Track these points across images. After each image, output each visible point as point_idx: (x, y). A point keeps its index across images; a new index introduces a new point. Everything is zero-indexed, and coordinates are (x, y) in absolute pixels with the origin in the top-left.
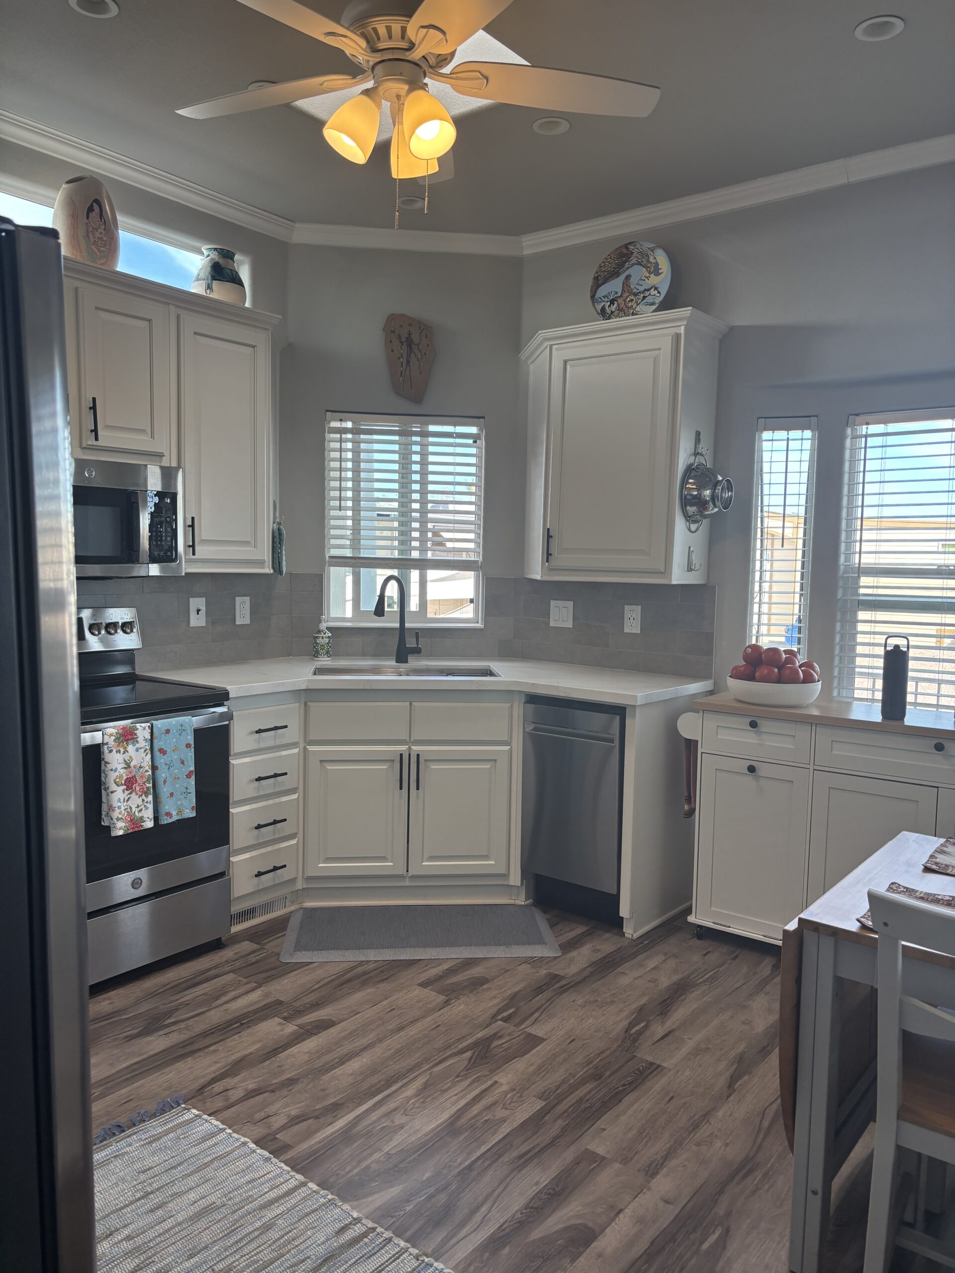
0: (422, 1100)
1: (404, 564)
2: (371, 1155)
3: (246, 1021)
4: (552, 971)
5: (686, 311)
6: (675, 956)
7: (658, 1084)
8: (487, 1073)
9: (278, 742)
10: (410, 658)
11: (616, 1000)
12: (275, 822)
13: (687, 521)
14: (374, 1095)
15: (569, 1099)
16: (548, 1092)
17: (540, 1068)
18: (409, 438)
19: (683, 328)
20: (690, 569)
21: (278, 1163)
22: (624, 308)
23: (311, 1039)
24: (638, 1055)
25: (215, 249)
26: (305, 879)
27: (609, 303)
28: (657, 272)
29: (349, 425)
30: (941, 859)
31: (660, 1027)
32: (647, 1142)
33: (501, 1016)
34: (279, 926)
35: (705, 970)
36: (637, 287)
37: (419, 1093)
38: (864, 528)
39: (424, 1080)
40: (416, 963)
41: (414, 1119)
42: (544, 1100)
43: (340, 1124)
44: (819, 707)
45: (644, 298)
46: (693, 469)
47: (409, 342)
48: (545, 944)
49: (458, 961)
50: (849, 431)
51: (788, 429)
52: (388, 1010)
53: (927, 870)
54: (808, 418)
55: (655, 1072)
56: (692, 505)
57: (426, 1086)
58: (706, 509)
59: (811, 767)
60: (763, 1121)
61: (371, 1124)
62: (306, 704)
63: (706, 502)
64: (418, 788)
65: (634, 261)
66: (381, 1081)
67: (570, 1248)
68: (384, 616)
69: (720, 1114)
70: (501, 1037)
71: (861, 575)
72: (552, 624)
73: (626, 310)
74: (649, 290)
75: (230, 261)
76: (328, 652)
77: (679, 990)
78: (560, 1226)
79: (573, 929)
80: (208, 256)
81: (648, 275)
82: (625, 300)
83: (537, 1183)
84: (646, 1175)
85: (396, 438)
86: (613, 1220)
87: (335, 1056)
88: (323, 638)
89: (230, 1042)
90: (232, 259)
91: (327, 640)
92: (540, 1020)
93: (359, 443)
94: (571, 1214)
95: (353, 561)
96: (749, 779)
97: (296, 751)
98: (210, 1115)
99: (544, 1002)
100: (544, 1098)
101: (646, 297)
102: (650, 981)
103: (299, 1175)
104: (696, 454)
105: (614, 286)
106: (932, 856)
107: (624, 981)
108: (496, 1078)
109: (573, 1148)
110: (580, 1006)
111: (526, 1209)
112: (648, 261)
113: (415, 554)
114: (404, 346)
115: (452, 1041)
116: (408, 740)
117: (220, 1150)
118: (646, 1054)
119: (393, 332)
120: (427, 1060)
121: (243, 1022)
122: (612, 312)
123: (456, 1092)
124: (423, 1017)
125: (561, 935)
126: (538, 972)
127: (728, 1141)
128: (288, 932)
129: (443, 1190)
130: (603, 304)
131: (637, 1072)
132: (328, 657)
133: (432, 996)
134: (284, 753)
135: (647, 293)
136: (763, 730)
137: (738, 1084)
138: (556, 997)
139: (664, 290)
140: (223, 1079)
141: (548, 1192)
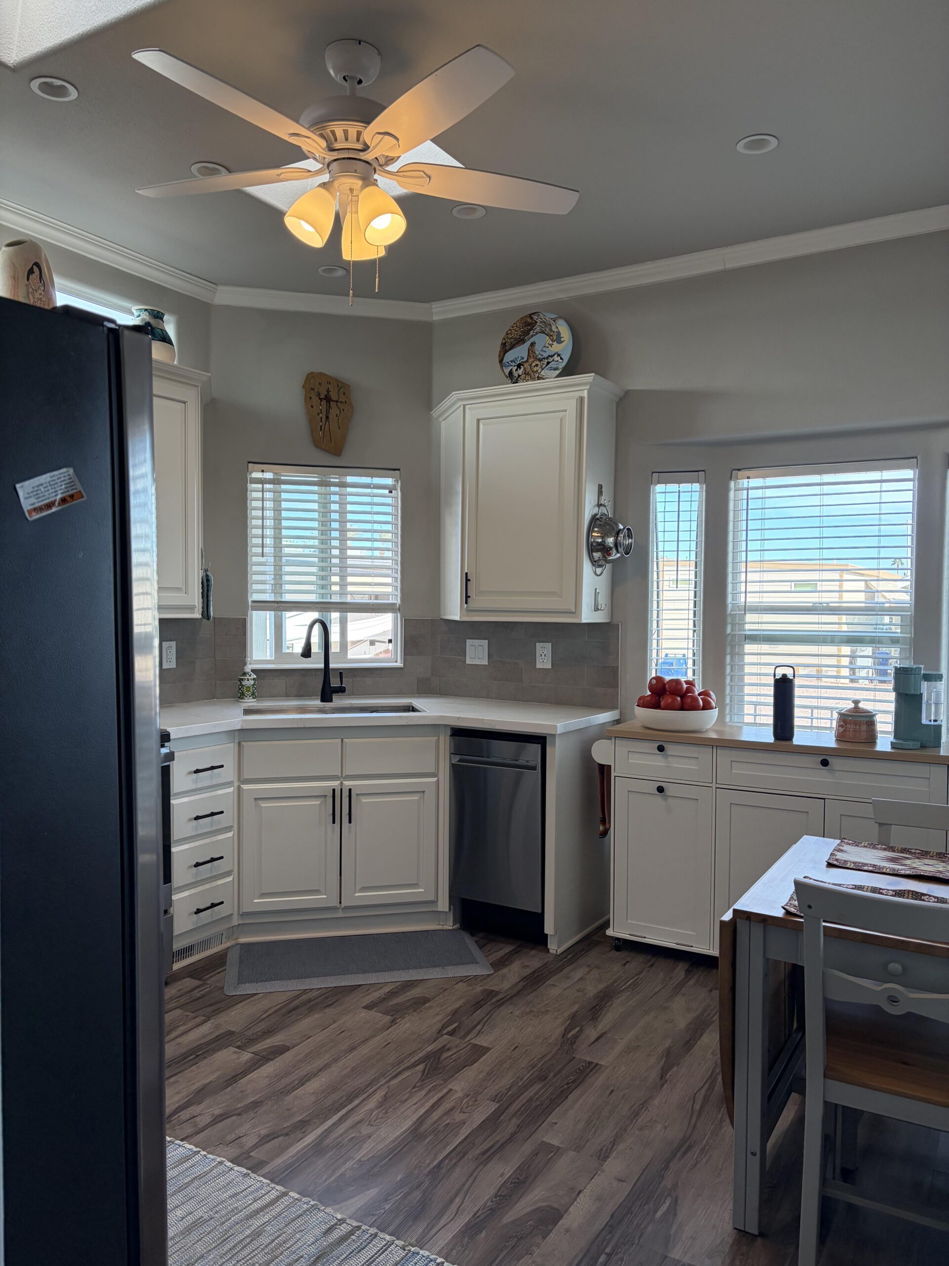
0: (384, 1111)
1: (324, 606)
2: (345, 1163)
3: (201, 1052)
4: (487, 987)
5: (589, 377)
6: (598, 967)
7: (598, 1081)
8: (441, 1082)
9: (215, 782)
10: (335, 697)
11: (550, 1009)
12: (213, 860)
13: (593, 565)
14: (338, 1110)
15: (521, 1098)
16: (500, 1094)
17: (488, 1074)
18: (328, 488)
19: (586, 392)
20: (597, 609)
21: (257, 1178)
22: (530, 372)
23: (268, 1064)
24: (577, 1056)
25: (146, 310)
26: (241, 915)
27: (516, 367)
28: (559, 340)
29: (269, 475)
30: (840, 856)
31: (593, 1031)
32: (595, 1131)
33: (446, 1031)
34: (218, 962)
35: (627, 978)
36: (541, 353)
37: (380, 1105)
38: (748, 570)
39: (383, 1093)
40: (357, 988)
41: (381, 1128)
42: (498, 1102)
43: (310, 1138)
44: (717, 732)
45: (548, 363)
46: (598, 519)
47: (328, 399)
48: (477, 963)
49: (398, 984)
50: (732, 484)
51: (679, 482)
52: (339, 1033)
53: (830, 865)
54: (697, 473)
55: (594, 1070)
56: (597, 551)
57: (386, 1098)
58: (609, 555)
59: (714, 785)
60: (695, 1105)
61: (338, 1138)
62: (239, 743)
63: (611, 548)
64: (350, 822)
65: (538, 329)
66: (342, 1097)
67: (541, 1227)
68: (310, 657)
69: (656, 1102)
70: (449, 1049)
71: (747, 612)
72: (469, 661)
73: (532, 374)
74: (552, 356)
75: (161, 321)
76: (253, 694)
77: (604, 998)
78: (529, 1209)
79: (501, 949)
80: (139, 316)
81: (551, 342)
82: (530, 365)
83: (502, 1175)
84: (599, 1159)
85: (316, 488)
86: (575, 1200)
87: (296, 1078)
88: (248, 680)
89: (188, 1074)
90: (162, 319)
91: (252, 682)
92: (483, 1032)
93: (280, 492)
94: (537, 1198)
95: (276, 605)
96: (658, 798)
97: (231, 790)
98: (182, 1140)
99: (484, 1015)
100: (497, 1100)
101: (550, 362)
102: (578, 991)
103: (279, 1186)
104: (599, 505)
105: (520, 352)
106: (832, 854)
107: (555, 992)
108: (450, 1086)
109: (529, 1141)
110: (518, 1017)
111: (495, 1197)
112: (551, 330)
113: (336, 599)
114: (324, 402)
115: (404, 1056)
116: (340, 776)
117: (198, 1171)
118: (583, 1054)
119: (313, 389)
120: (383, 1075)
121: (198, 1053)
122: (519, 376)
123: (415, 1102)
124: (373, 1036)
125: (490, 955)
126: (474, 989)
127: (667, 1124)
128: (227, 967)
129: (417, 1188)
130: (510, 368)
131: (578, 1071)
132: (254, 698)
133: (378, 1017)
134: (220, 792)
135: (550, 359)
136: (669, 753)
137: (669, 1075)
138: (494, 1010)
139: (566, 358)
140: (187, 1108)
141: (514, 1180)
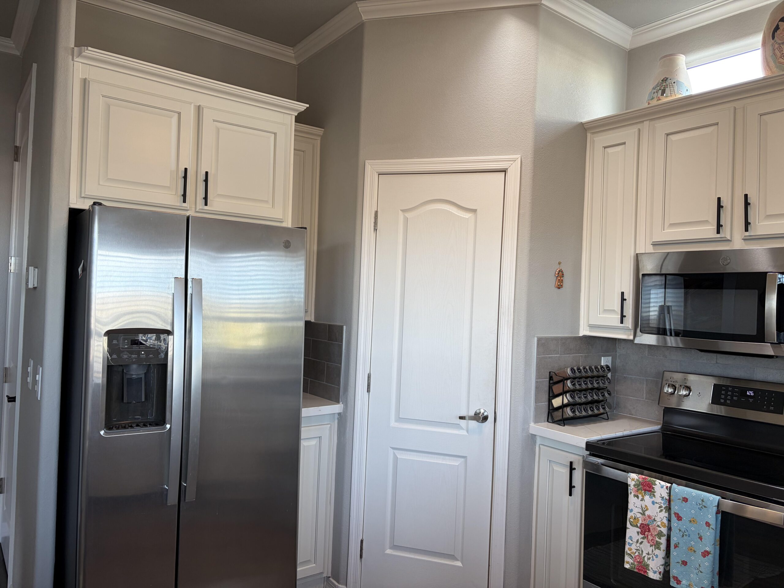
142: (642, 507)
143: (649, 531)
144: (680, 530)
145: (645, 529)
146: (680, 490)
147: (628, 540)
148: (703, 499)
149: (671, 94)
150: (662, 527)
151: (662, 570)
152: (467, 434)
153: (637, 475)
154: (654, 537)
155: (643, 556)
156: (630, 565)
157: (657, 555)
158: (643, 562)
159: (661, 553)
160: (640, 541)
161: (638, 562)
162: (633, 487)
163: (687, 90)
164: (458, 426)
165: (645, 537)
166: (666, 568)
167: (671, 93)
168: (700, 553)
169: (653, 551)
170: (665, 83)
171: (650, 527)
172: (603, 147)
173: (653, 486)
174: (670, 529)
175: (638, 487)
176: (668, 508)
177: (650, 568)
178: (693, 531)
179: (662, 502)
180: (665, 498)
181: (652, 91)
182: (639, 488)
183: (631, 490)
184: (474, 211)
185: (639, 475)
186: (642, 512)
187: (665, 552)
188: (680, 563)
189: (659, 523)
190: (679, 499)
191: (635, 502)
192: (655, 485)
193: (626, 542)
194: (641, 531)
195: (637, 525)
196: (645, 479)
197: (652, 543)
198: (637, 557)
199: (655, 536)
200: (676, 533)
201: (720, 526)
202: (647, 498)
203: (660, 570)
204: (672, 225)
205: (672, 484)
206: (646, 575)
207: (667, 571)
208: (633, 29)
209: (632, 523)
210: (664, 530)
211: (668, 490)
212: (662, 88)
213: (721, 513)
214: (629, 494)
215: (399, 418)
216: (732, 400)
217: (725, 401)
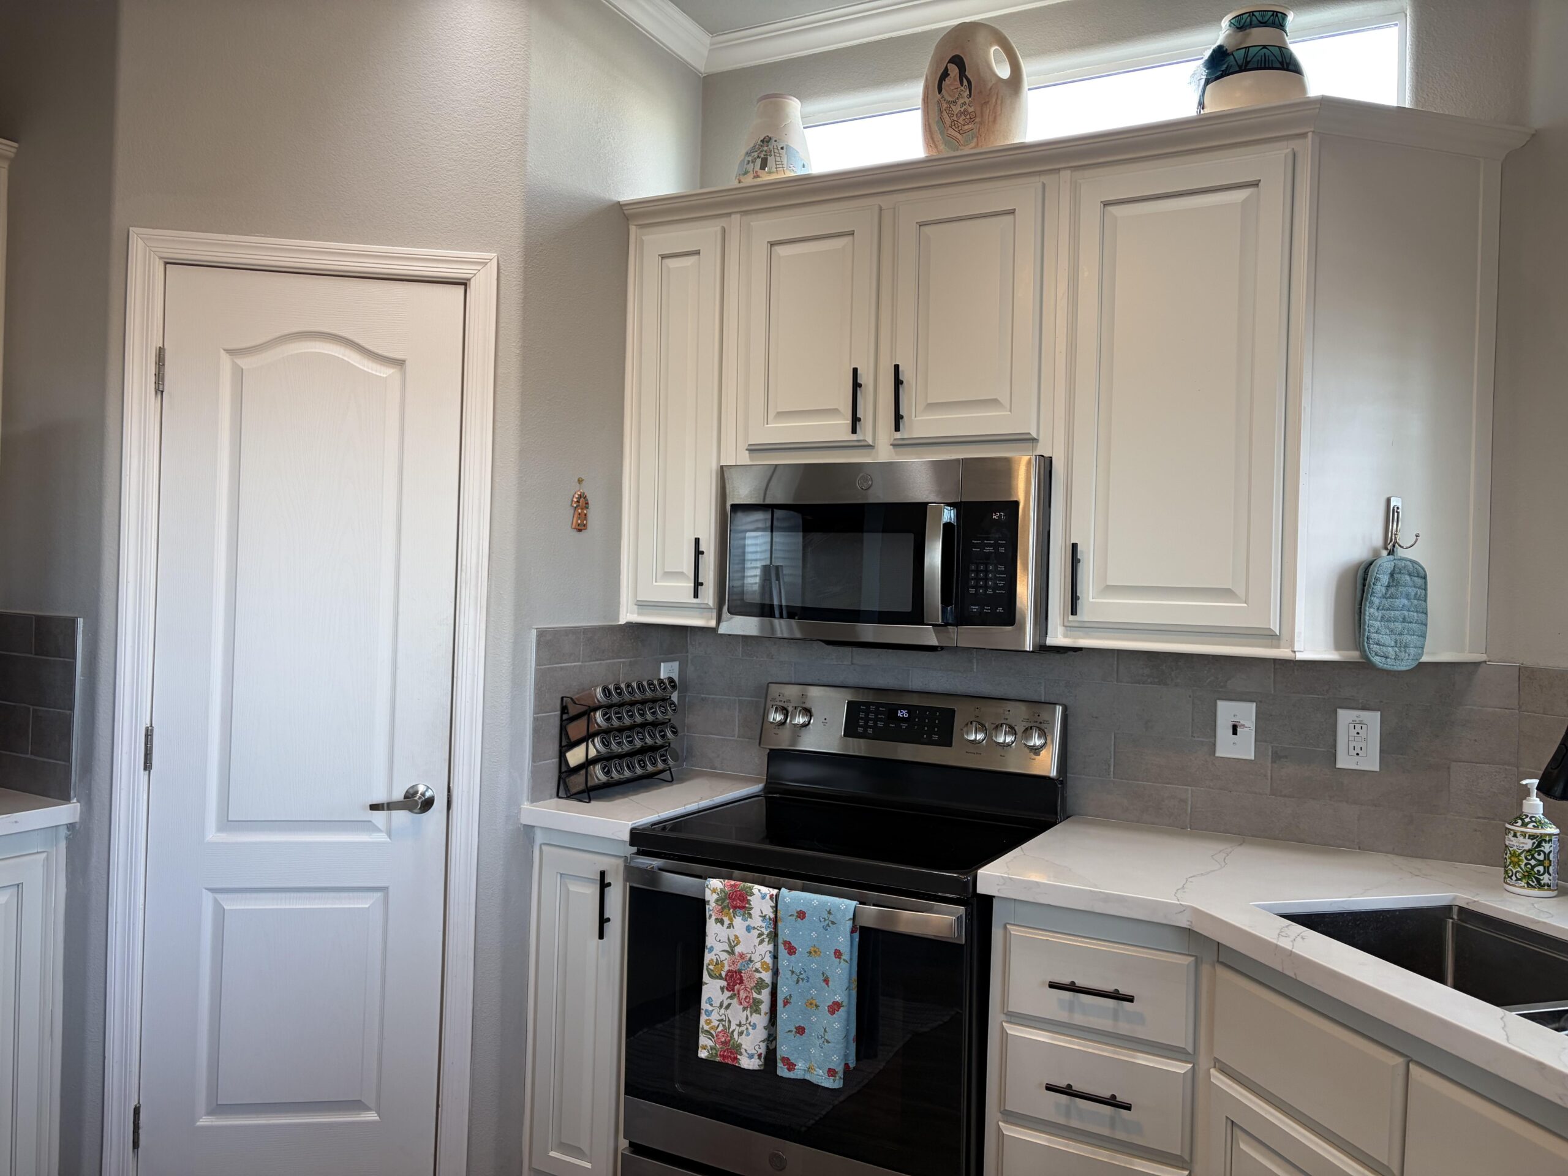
62: (1213, 966)
75: (1258, 31)
76: (1530, 876)
80: (1211, 44)
91: (1529, 844)
142: (729, 939)
143: (742, 982)
144: (793, 972)
145: (734, 980)
146: (794, 898)
147: (704, 1006)
148: (830, 910)
149: (776, 168)
150: (764, 972)
151: (762, 1050)
152: (388, 840)
153: (722, 880)
154: (749, 992)
155: (731, 1030)
156: (709, 1052)
157: (754, 1024)
158: (731, 1042)
159: (760, 1020)
160: (725, 1005)
161: (722, 1043)
162: (714, 904)
163: (804, 166)
164: (368, 826)
165: (735, 995)
166: (769, 1045)
167: (778, 166)
168: (826, 1008)
169: (747, 1019)
170: (767, 146)
171: (742, 974)
172: (659, 255)
173: (749, 898)
174: (776, 973)
175: (722, 903)
176: (773, 935)
177: (743, 1051)
178: (815, 969)
179: (764, 925)
180: (767, 917)
181: (745, 158)
182: (725, 904)
183: (711, 910)
184: (400, 363)
185: (724, 881)
186: (729, 949)
187: (768, 1016)
188: (794, 1032)
189: (758, 965)
190: (790, 916)
191: (716, 932)
192: (752, 894)
193: (701, 1011)
194: (728, 984)
195: (720, 975)
196: (735, 886)
197: (746, 1003)
198: (721, 1035)
199: (751, 989)
200: (787, 978)
201: (857, 954)
202: (738, 921)
203: (760, 1051)
204: (781, 415)
205: (780, 889)
206: (737, 1065)
207: (773, 1049)
208: (711, 35)
209: (711, 972)
210: (767, 976)
211: (773, 901)
212: (762, 156)
213: (858, 931)
214: (708, 920)
215: (228, 821)
216: (875, 727)
217: (865, 730)
